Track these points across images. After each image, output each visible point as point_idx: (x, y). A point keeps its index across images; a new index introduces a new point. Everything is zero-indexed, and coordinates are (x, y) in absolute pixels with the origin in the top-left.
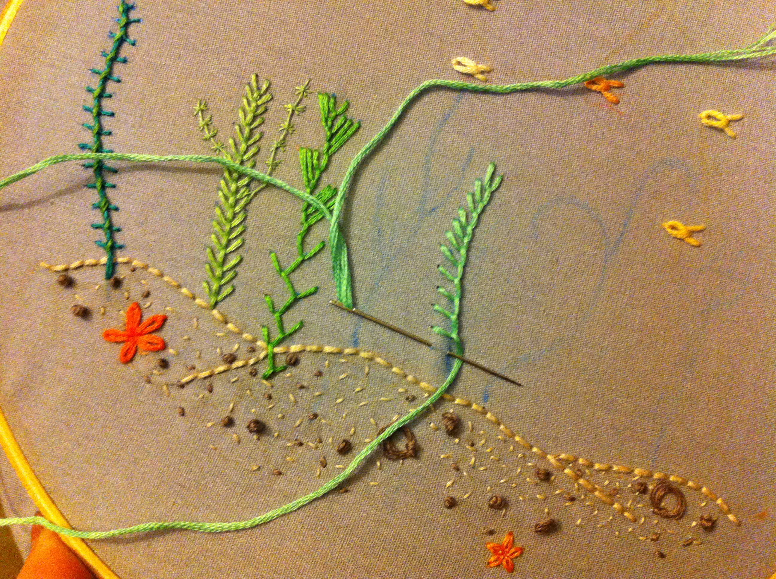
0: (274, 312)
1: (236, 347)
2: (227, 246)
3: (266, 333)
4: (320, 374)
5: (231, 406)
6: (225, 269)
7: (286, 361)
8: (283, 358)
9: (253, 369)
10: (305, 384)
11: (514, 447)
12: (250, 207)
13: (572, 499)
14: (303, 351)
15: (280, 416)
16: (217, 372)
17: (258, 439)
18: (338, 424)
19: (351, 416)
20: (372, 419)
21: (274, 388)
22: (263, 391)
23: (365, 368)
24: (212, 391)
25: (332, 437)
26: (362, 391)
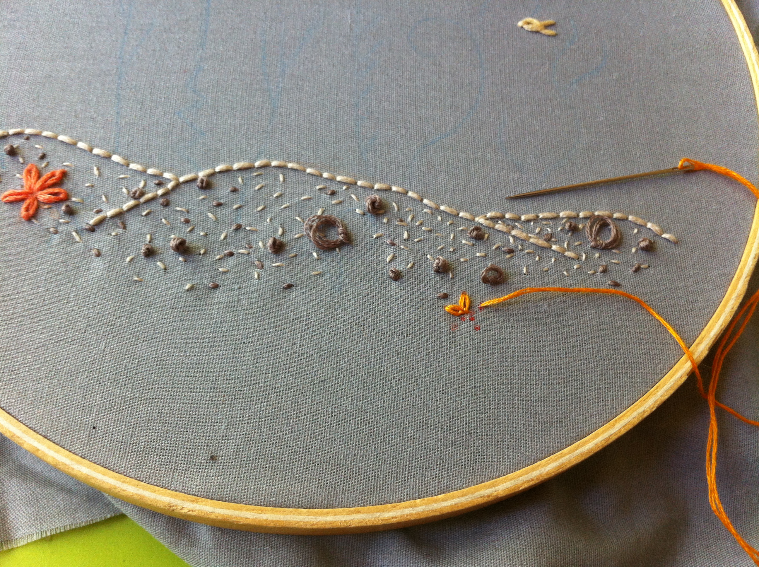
1: (142, 184)
4: (235, 190)
5: (148, 237)
8: (194, 185)
9: (164, 199)
10: (222, 201)
11: (441, 217)
13: (511, 251)
14: (213, 173)
15: (202, 234)
16: (126, 209)
17: (185, 260)
18: (265, 228)
19: (275, 219)
20: (297, 218)
21: (190, 212)
22: (179, 218)
23: (279, 177)
24: (125, 228)
25: (262, 241)
26: (281, 195)
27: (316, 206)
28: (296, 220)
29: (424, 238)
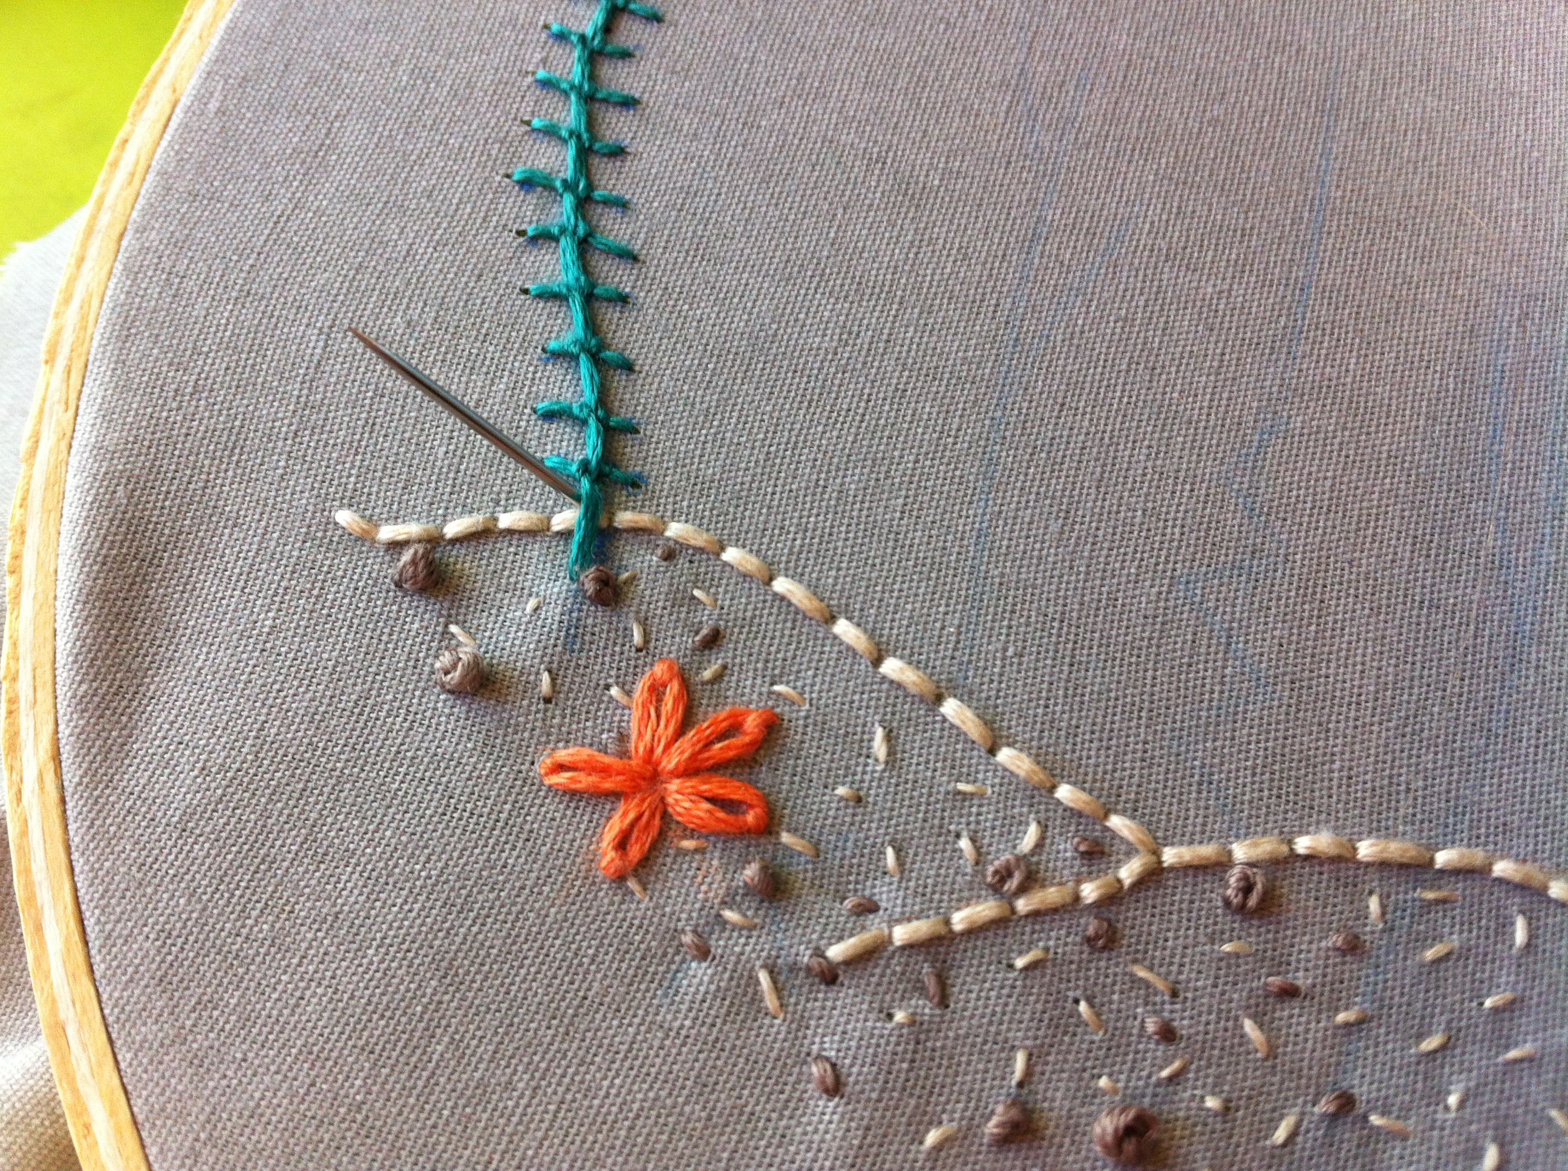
1: (1031, 835)
5: (1020, 1062)
8: (1208, 884)
9: (1098, 922)
10: (1300, 982)
14: (1286, 857)
16: (962, 927)
18: (1436, 1133)
19: (1479, 1100)
21: (1181, 998)
22: (1139, 1010)
23: (1513, 924)
24: (943, 1001)
26: (1510, 1007)
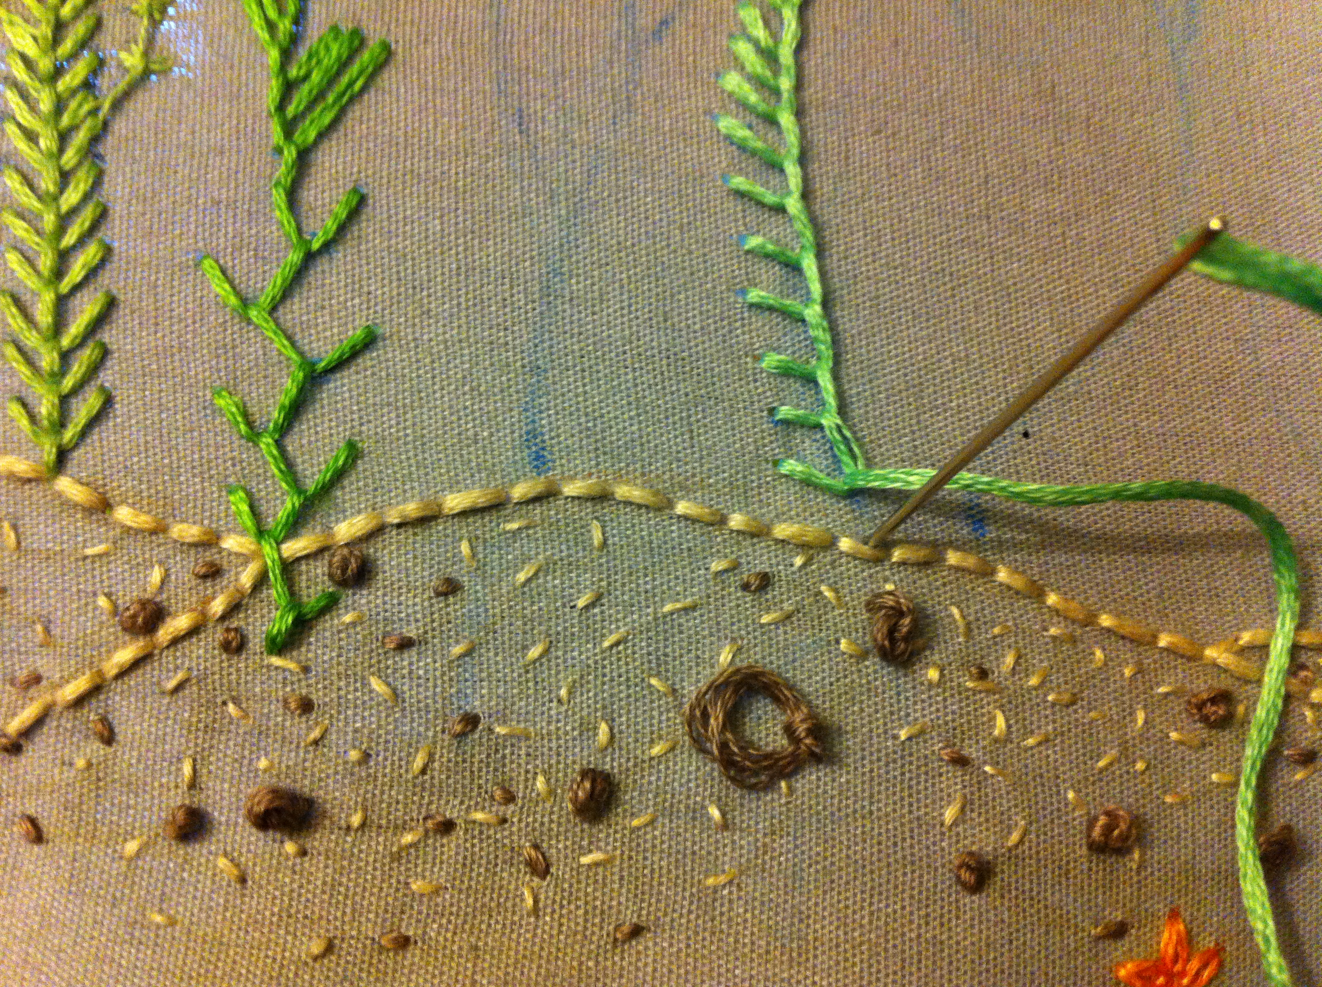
0: (254, 433)
1: (156, 575)
2: (59, 273)
3: (245, 508)
4: (450, 588)
5: (187, 769)
6: (66, 342)
7: (331, 576)
8: (320, 569)
9: (228, 630)
12: (108, 147)
14: (379, 530)
15: (354, 755)
16: (114, 671)
17: (303, 853)
18: (553, 726)
19: (585, 688)
20: (654, 681)
21: (313, 673)
23: (589, 530)
25: (544, 772)
26: (598, 600)
27: (711, 635)
28: (650, 686)
29: (1055, 729)
